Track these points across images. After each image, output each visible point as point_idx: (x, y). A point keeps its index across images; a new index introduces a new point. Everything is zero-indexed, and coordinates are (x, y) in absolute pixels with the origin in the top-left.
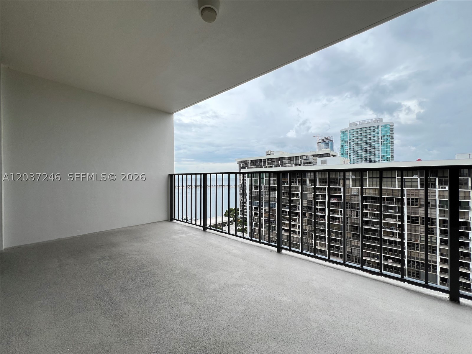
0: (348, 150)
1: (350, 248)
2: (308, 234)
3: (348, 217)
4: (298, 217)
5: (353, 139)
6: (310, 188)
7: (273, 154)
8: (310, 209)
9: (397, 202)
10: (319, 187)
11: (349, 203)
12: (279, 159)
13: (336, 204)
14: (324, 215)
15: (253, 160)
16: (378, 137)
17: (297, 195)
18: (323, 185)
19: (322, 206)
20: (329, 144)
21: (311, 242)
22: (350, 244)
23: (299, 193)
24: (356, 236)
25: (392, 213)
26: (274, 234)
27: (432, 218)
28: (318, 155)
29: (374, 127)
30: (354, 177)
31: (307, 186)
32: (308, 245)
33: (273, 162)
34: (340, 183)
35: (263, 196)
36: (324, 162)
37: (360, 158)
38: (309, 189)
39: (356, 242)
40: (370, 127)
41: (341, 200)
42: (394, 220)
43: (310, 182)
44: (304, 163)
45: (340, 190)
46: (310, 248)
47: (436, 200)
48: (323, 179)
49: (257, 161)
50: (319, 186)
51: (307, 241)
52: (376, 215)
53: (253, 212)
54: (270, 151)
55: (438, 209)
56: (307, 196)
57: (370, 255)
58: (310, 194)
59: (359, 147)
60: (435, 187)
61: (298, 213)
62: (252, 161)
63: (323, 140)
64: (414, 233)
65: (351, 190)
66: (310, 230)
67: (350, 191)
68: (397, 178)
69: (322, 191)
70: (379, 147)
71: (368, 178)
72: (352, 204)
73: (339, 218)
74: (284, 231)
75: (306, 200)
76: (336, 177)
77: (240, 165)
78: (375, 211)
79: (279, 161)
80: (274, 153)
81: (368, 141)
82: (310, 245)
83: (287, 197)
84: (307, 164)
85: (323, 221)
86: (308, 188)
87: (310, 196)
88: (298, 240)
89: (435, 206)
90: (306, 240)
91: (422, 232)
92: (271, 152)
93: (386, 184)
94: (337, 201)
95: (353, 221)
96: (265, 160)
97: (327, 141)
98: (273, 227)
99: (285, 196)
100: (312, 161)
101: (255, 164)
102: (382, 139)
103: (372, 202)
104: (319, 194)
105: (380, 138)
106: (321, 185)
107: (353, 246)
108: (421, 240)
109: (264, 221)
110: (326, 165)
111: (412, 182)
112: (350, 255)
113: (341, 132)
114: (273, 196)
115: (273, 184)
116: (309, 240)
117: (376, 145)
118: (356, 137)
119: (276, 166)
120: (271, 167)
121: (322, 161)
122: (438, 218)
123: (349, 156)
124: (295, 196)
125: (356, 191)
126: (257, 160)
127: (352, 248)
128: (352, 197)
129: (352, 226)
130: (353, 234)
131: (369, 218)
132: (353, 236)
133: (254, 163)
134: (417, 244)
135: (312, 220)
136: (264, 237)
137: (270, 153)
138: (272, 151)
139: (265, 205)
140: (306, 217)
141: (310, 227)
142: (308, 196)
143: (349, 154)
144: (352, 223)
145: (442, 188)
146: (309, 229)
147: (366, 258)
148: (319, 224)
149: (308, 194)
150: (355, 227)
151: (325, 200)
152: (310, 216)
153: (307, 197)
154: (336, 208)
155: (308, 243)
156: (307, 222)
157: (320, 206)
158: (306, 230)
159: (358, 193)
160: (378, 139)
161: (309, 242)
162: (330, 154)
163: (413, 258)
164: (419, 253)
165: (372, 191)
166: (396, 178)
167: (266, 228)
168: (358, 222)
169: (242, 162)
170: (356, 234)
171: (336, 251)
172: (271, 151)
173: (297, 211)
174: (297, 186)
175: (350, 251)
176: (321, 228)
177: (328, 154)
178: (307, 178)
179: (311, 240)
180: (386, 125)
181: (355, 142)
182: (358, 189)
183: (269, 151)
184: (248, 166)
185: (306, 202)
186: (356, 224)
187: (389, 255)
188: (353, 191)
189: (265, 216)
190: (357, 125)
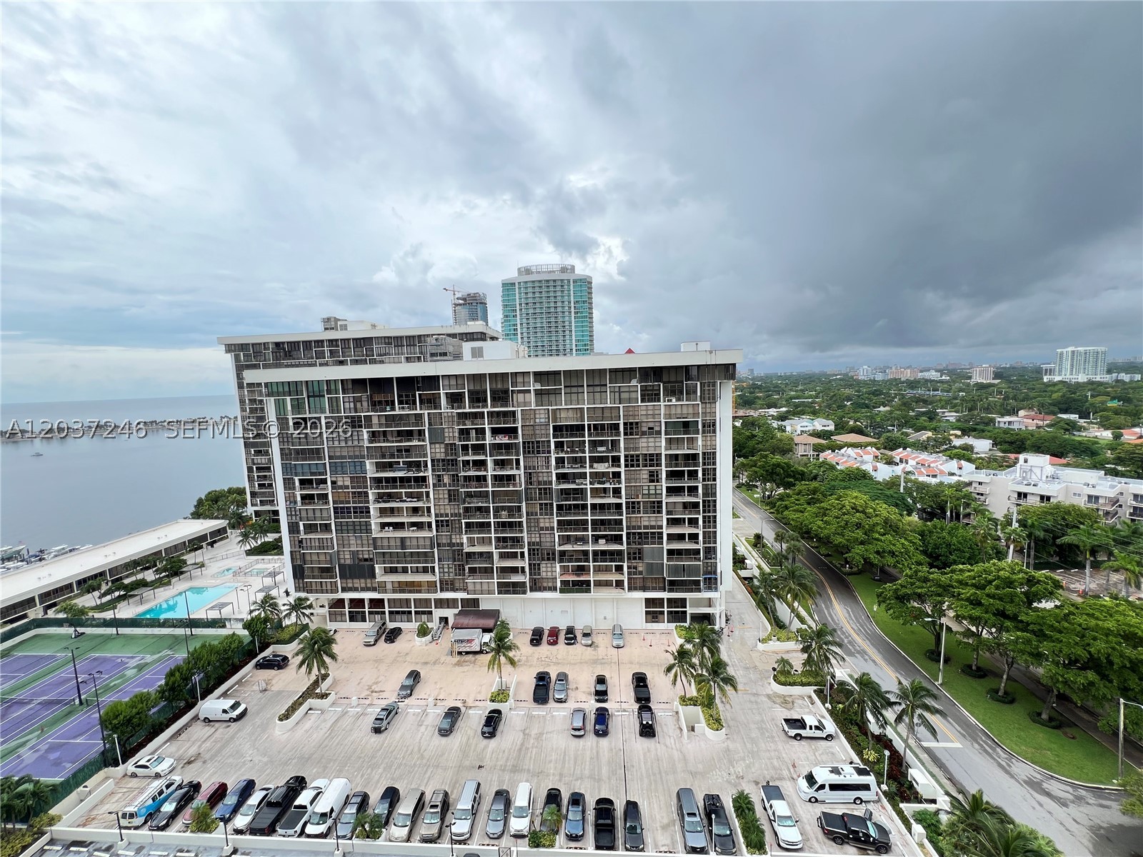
0: (519, 327)
1: (538, 535)
2: (452, 524)
3: (530, 471)
4: (426, 488)
5: (527, 304)
6: (450, 414)
7: (344, 328)
8: (453, 465)
9: (609, 431)
10: (470, 411)
11: (533, 442)
12: (363, 343)
13: (508, 447)
14: (484, 473)
15: (283, 343)
16: (570, 302)
17: (420, 435)
18: (478, 407)
19: (479, 454)
20: (479, 309)
21: (458, 541)
22: (538, 526)
23: (424, 430)
24: (546, 509)
25: (603, 452)
26: (365, 542)
27: (657, 454)
28: (459, 334)
29: (562, 280)
30: (538, 387)
31: (443, 411)
32: (453, 548)
33: (346, 350)
34: (512, 401)
35: (325, 446)
36: (477, 353)
37: (539, 344)
38: (448, 417)
39: (547, 520)
40: (555, 281)
41: (516, 438)
42: (606, 464)
43: (449, 400)
44: (432, 355)
45: (514, 416)
46: (459, 555)
47: (660, 421)
48: (477, 392)
49: (294, 345)
50: (470, 408)
51: (451, 539)
52: (578, 460)
53: (298, 494)
54: (335, 318)
55: (663, 436)
56: (444, 435)
57: (572, 539)
58: (451, 430)
59: (538, 321)
60: (659, 401)
61: (424, 479)
62: (277, 344)
63: (464, 299)
64: (635, 484)
65: (535, 414)
66: (456, 514)
67: (532, 416)
68: (608, 385)
69: (476, 421)
70: (570, 322)
71: (563, 387)
72: (538, 442)
73: (514, 476)
74: (391, 528)
75: (443, 446)
76: (505, 387)
77: (237, 358)
78: (577, 452)
79: (364, 347)
80: (346, 325)
81: (552, 310)
82: (458, 548)
83: (393, 442)
84: (439, 358)
85: (482, 488)
86: (446, 414)
87: (451, 435)
88: (428, 543)
89: (659, 433)
90: (449, 537)
91: (644, 481)
92: (339, 323)
93: (592, 398)
94: (509, 439)
95: (540, 479)
96: (319, 343)
97: (473, 304)
98: (362, 523)
99: (390, 438)
100: (451, 349)
101: (288, 355)
102: (575, 307)
103: (572, 436)
104: (470, 429)
105: (572, 305)
106: (474, 408)
107: (542, 529)
108: (643, 494)
109: (335, 513)
110: (482, 359)
111: (629, 392)
112: (538, 550)
113: (504, 285)
114: (356, 443)
115: (353, 410)
116: (453, 537)
117: (567, 319)
118: (532, 299)
119: (356, 362)
120: (341, 363)
121: (473, 349)
122: (664, 453)
123: (520, 340)
124: (416, 436)
125: (543, 416)
126: (294, 342)
127: (540, 534)
128: (537, 427)
129: (540, 489)
130: (541, 504)
131: (568, 468)
132: (541, 509)
133: (286, 352)
134: (639, 503)
135: (458, 490)
136: (338, 555)
137: (336, 324)
138: (339, 320)
139: (333, 469)
140: (445, 485)
141: (456, 507)
142: (446, 435)
143: (519, 336)
144: (539, 483)
145: (668, 401)
146: (452, 511)
147: (565, 546)
148: (476, 496)
149: (446, 430)
150: (545, 489)
151: (485, 440)
152: (454, 481)
153: (444, 437)
154: (507, 456)
155: (454, 545)
156: (446, 496)
157: (474, 454)
158: (447, 515)
159: (547, 420)
160: (570, 308)
161: (454, 541)
162: (485, 334)
163: (634, 528)
164: (641, 517)
165: (570, 414)
166: (606, 385)
167: (342, 530)
168: (550, 479)
169: (243, 347)
170: (546, 504)
171: (512, 547)
172: (336, 320)
173: (421, 474)
174: (418, 412)
175: (538, 540)
176: (480, 505)
177: (482, 333)
178: (442, 391)
179: (458, 536)
180: (581, 280)
181: (531, 311)
182: (546, 412)
183: (333, 320)
184: (265, 360)
185: (443, 450)
186: (545, 483)
187: (600, 531)
188: (537, 416)
189: (336, 499)
190: (532, 273)
